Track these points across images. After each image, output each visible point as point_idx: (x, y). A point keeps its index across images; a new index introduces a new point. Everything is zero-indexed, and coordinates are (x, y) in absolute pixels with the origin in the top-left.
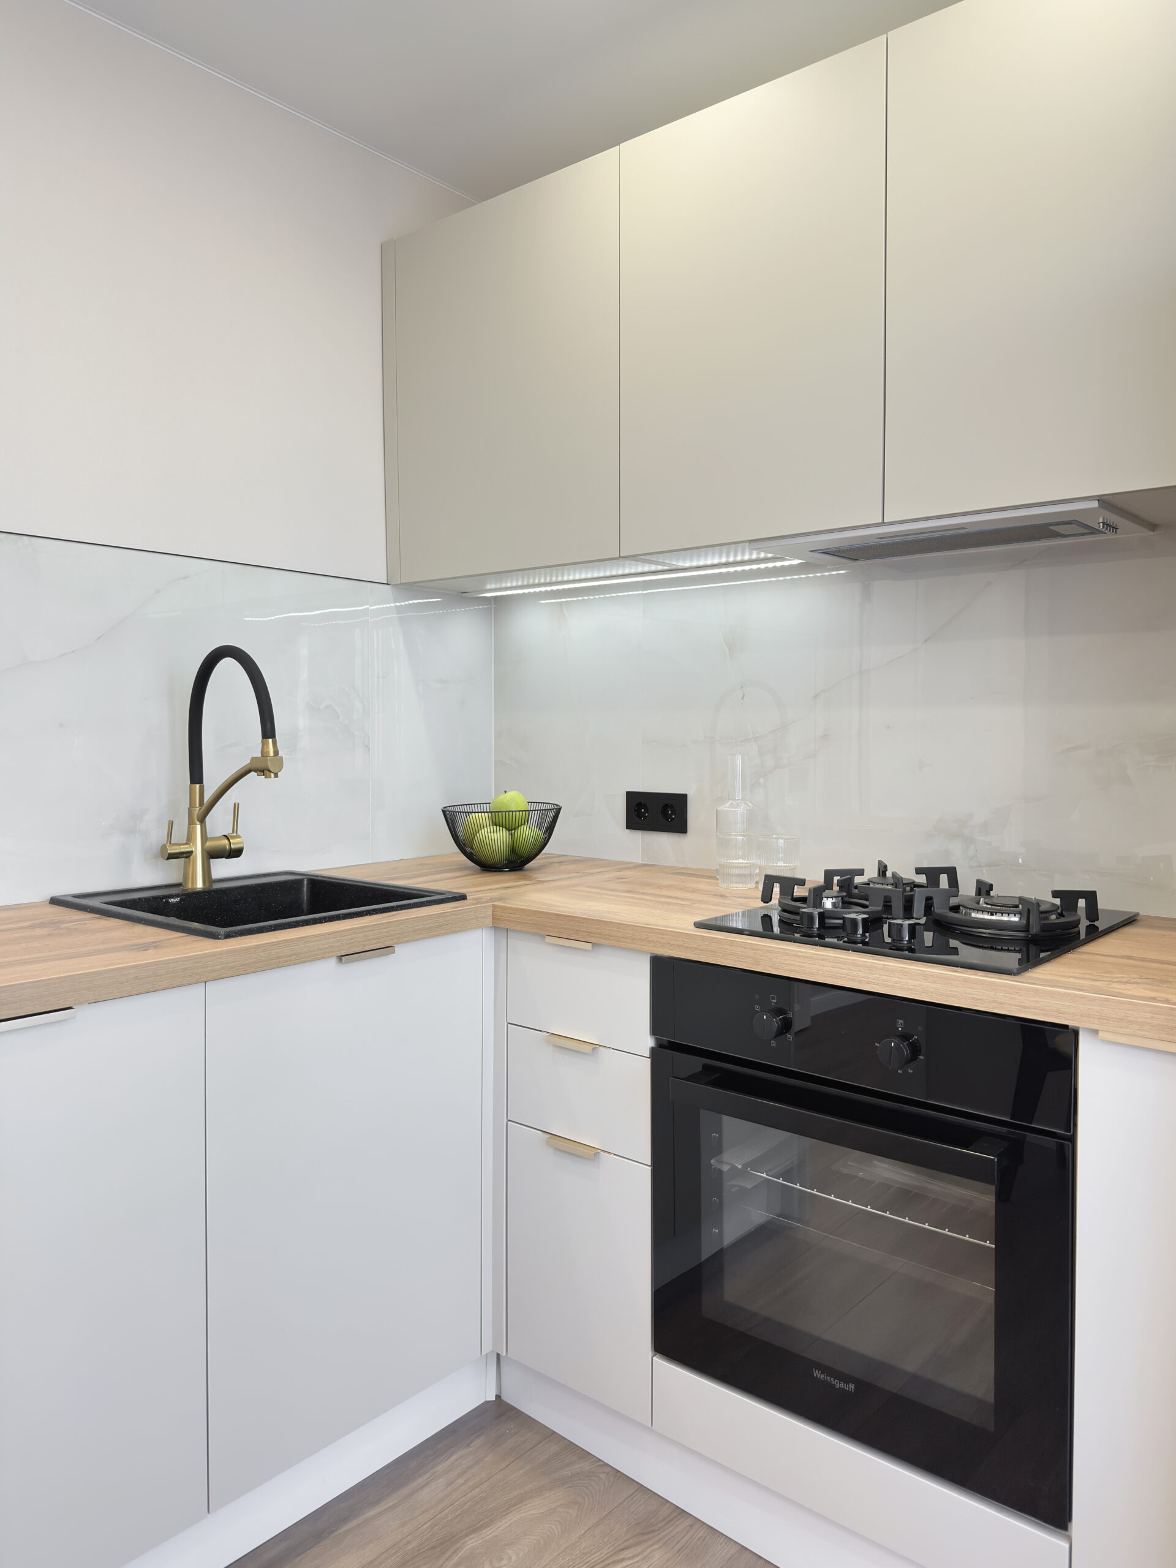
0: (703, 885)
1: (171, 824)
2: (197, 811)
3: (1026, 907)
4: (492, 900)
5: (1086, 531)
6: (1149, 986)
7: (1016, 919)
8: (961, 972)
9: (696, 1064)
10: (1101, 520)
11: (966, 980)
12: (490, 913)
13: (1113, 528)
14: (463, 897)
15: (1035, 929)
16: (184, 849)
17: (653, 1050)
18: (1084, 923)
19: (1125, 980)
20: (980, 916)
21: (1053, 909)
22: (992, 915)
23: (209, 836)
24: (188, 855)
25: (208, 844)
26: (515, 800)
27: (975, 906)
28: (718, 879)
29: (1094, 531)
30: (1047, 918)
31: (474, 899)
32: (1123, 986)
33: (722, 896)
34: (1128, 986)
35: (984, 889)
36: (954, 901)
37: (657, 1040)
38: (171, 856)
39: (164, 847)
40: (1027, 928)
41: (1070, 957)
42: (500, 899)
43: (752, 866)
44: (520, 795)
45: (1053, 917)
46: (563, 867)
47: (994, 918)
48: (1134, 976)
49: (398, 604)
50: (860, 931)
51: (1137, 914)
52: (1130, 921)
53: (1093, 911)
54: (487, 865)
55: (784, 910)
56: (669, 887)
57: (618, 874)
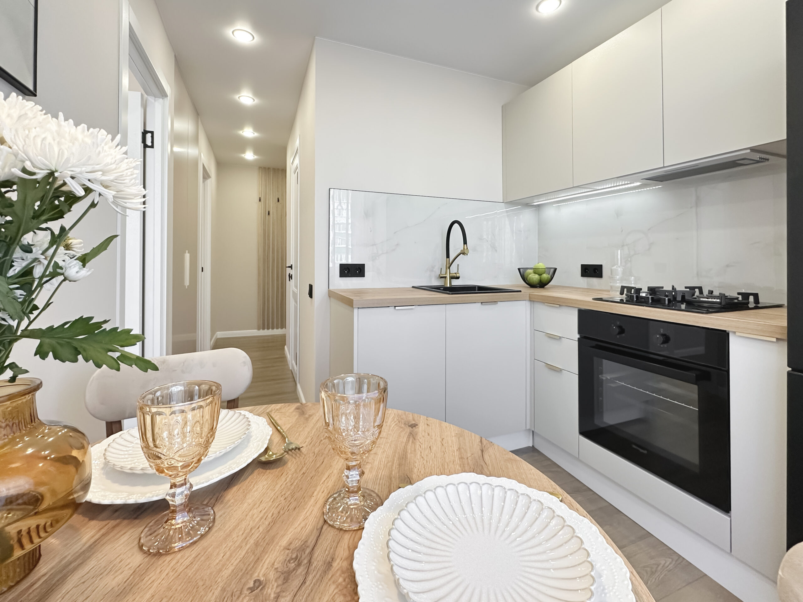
0: (605, 293)
1: (441, 269)
2: (448, 265)
3: (724, 297)
4: (530, 292)
9: (593, 343)
10: (758, 157)
13: (766, 159)
14: (520, 292)
15: (724, 303)
16: (445, 276)
17: (579, 338)
18: (751, 304)
20: (705, 300)
21: (737, 298)
23: (451, 273)
24: (445, 277)
25: (451, 275)
26: (541, 265)
27: (705, 297)
28: (610, 291)
30: (733, 301)
31: (524, 292)
35: (711, 292)
37: (580, 336)
38: (441, 277)
39: (440, 275)
40: (721, 303)
42: (532, 292)
44: (544, 263)
45: (736, 301)
46: (558, 288)
47: (710, 300)
49: (507, 209)
50: (650, 301)
53: (757, 300)
54: (532, 286)
55: (628, 296)
57: (576, 290)
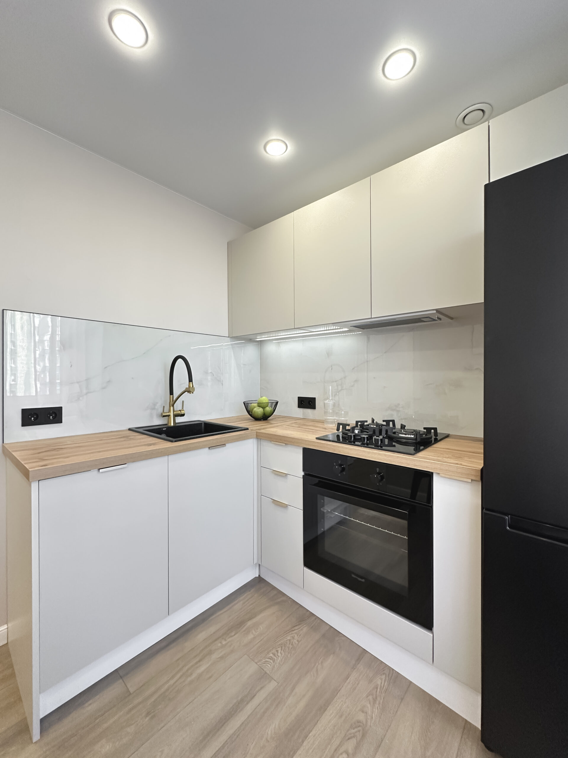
0: (320, 425)
1: (164, 407)
2: (172, 403)
3: (416, 433)
4: (257, 430)
5: (432, 320)
6: (454, 459)
7: (413, 436)
8: (396, 454)
9: (316, 480)
10: (436, 317)
11: (398, 457)
12: (256, 434)
13: (440, 319)
14: (247, 429)
15: (419, 440)
16: (168, 414)
17: (303, 476)
18: (434, 437)
19: (447, 457)
20: (402, 435)
21: (424, 433)
22: (406, 435)
23: (175, 410)
24: (169, 416)
25: (175, 413)
26: (265, 399)
27: (401, 432)
28: (324, 423)
29: (434, 320)
30: (422, 436)
31: (251, 430)
32: (446, 459)
33: (325, 429)
34: (449, 459)
35: (403, 427)
36: (394, 431)
37: (305, 473)
38: (164, 416)
39: (162, 414)
40: (416, 439)
41: (430, 449)
42: (259, 430)
43: (335, 419)
44: (266, 398)
45: (424, 436)
46: (279, 419)
47: (406, 436)
48: (450, 455)
49: (231, 343)
50: (366, 441)
51: (449, 434)
52: (447, 436)
53: (436, 433)
54: (256, 419)
55: (343, 434)
56: (310, 426)
57: (295, 421)
